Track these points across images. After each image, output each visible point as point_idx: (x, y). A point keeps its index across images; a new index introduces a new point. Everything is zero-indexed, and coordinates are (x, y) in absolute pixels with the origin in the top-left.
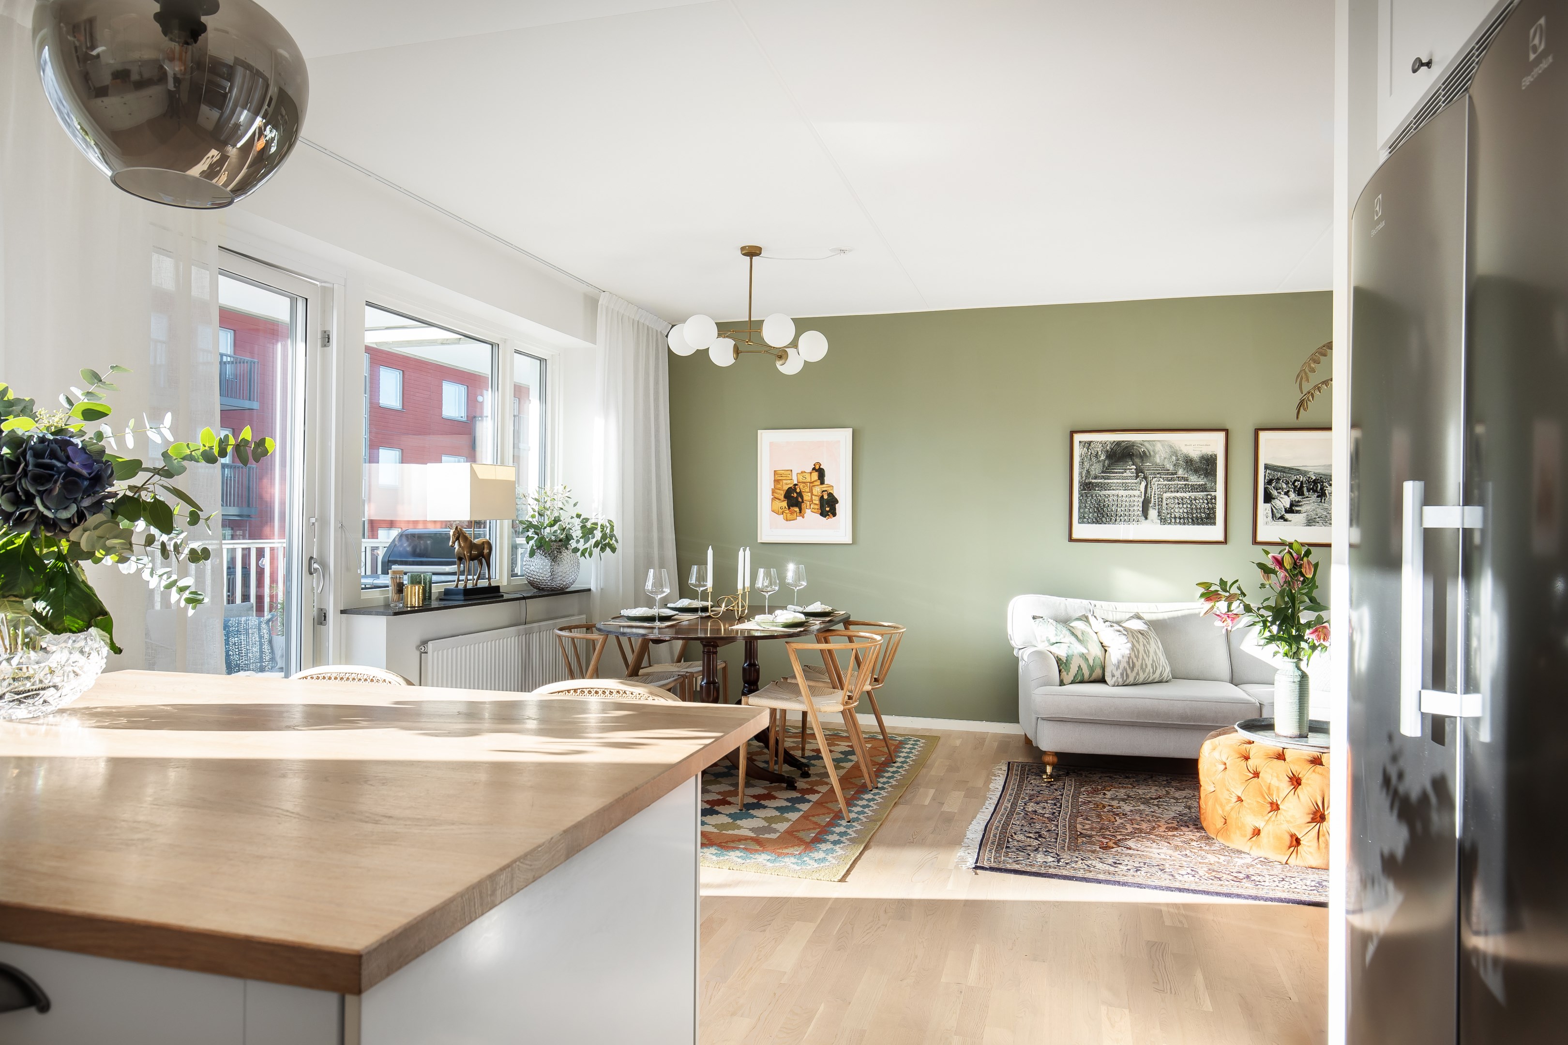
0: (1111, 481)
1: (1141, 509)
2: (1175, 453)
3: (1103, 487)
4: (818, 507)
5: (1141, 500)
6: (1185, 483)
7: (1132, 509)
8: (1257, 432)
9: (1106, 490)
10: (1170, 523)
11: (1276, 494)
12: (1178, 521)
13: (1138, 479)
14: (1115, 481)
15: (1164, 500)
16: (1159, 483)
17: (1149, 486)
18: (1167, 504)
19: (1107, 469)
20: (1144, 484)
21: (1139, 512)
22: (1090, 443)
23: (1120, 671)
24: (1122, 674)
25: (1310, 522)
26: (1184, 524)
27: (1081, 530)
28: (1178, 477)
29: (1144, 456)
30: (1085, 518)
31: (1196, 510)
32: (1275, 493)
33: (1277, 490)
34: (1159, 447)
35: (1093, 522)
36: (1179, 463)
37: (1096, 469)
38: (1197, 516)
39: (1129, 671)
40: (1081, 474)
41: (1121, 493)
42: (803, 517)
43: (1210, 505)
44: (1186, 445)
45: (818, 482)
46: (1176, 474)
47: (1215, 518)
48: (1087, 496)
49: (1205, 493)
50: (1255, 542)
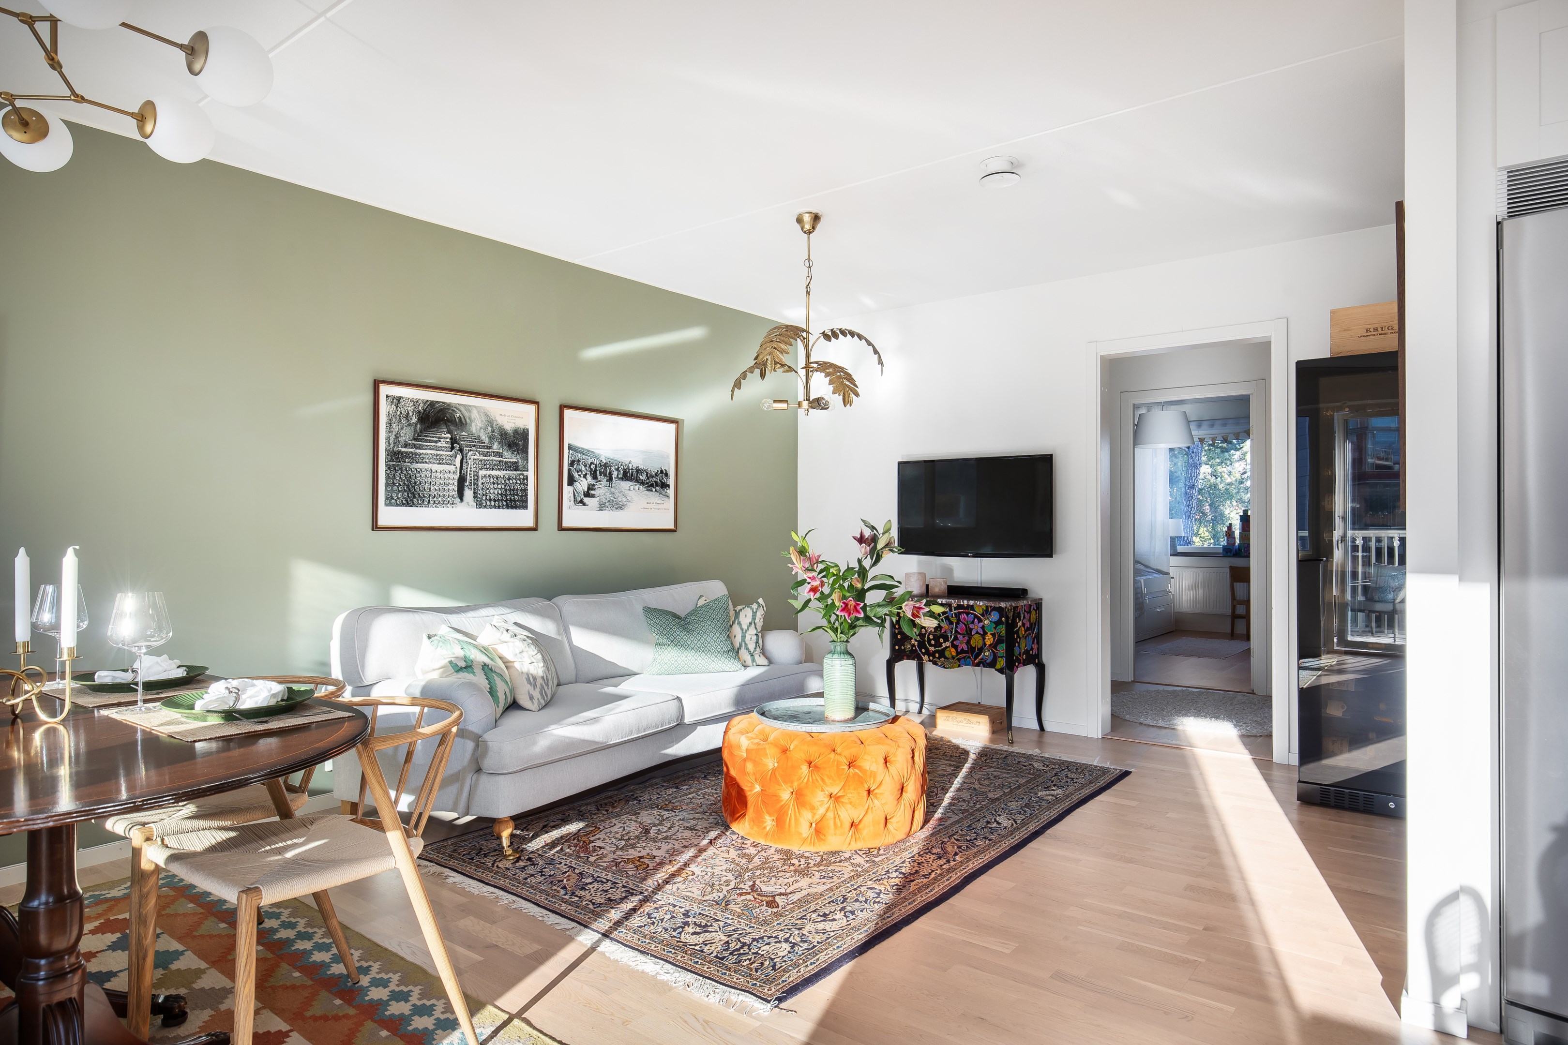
0: (424, 451)
1: (456, 489)
2: (490, 423)
3: (414, 458)
5: (457, 477)
6: (499, 459)
7: (446, 488)
8: (562, 408)
9: (417, 463)
10: (485, 507)
11: (577, 476)
12: (493, 504)
13: (453, 451)
14: (429, 452)
15: (480, 479)
16: (475, 457)
17: (465, 461)
18: (482, 483)
19: (418, 435)
20: (459, 457)
21: (454, 493)
22: (399, 399)
25: (602, 507)
26: (499, 507)
27: (389, 515)
28: (494, 452)
29: (461, 424)
30: (392, 498)
31: (510, 491)
32: (576, 475)
33: (578, 472)
34: (475, 414)
35: (403, 505)
36: (495, 436)
37: (407, 434)
38: (510, 498)
40: (388, 438)
41: (435, 467)
43: (522, 486)
44: (501, 415)
46: (491, 448)
47: (526, 501)
48: (395, 469)
49: (518, 472)
50: (561, 528)
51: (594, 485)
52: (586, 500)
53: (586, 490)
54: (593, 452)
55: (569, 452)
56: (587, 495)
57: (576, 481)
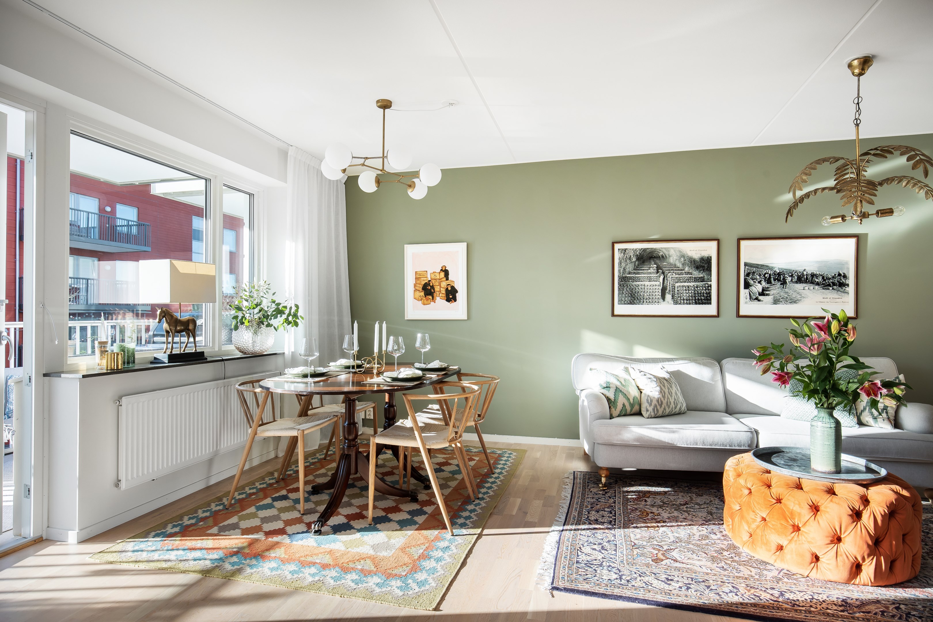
0: (640, 275)
1: (660, 294)
2: (683, 256)
3: (634, 279)
4: (444, 295)
5: (661, 288)
6: (690, 276)
7: (654, 294)
8: (739, 240)
9: (636, 282)
10: (680, 304)
11: (753, 283)
12: (685, 302)
13: (658, 274)
14: (643, 275)
15: (676, 288)
16: (673, 276)
17: (666, 278)
18: (678, 291)
19: (637, 267)
20: (662, 277)
21: (659, 296)
22: (625, 250)
23: (652, 407)
24: (654, 410)
25: (776, 302)
26: (690, 304)
27: (620, 309)
28: (686, 272)
29: (663, 258)
30: (622, 300)
31: (698, 294)
32: (751, 282)
33: (753, 280)
34: (672, 252)
35: (628, 304)
36: (686, 263)
37: (630, 267)
38: (698, 298)
39: (658, 407)
40: (619, 271)
41: (647, 283)
42: (435, 302)
43: (707, 291)
44: (690, 250)
45: (445, 279)
46: (684, 270)
47: (710, 300)
48: (623, 286)
49: (704, 283)
50: (738, 316)
51: (768, 288)
52: (761, 298)
53: (761, 291)
54: (767, 266)
55: (745, 268)
56: (762, 294)
57: (751, 286)
